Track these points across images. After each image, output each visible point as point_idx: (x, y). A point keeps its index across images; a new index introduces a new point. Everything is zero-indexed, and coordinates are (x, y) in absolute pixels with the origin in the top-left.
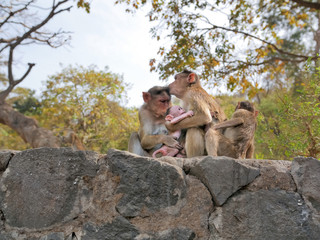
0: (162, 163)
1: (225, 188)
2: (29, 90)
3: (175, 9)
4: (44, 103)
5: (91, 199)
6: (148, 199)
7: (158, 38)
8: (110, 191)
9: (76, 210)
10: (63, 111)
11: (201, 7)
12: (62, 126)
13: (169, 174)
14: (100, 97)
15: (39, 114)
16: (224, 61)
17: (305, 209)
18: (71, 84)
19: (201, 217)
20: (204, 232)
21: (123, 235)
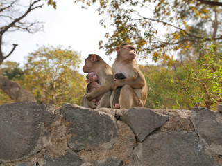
0: (100, 112)
1: (144, 129)
2: (15, 63)
3: (116, 6)
4: (26, 72)
5: (50, 138)
6: (90, 138)
7: (105, 26)
8: (63, 133)
9: (39, 146)
10: (39, 77)
11: (134, 4)
12: (38, 87)
13: (105, 120)
14: (65, 68)
15: (22, 79)
16: (150, 42)
17: (200, 143)
18: (44, 58)
19: (127, 150)
20: (130, 161)
21: (72, 164)
